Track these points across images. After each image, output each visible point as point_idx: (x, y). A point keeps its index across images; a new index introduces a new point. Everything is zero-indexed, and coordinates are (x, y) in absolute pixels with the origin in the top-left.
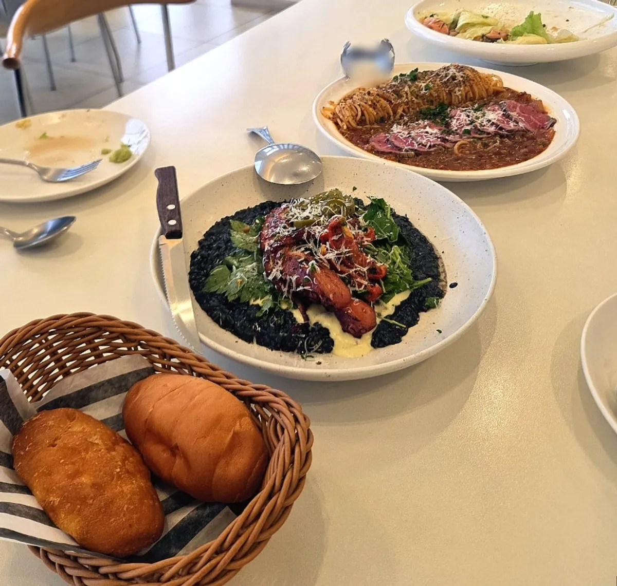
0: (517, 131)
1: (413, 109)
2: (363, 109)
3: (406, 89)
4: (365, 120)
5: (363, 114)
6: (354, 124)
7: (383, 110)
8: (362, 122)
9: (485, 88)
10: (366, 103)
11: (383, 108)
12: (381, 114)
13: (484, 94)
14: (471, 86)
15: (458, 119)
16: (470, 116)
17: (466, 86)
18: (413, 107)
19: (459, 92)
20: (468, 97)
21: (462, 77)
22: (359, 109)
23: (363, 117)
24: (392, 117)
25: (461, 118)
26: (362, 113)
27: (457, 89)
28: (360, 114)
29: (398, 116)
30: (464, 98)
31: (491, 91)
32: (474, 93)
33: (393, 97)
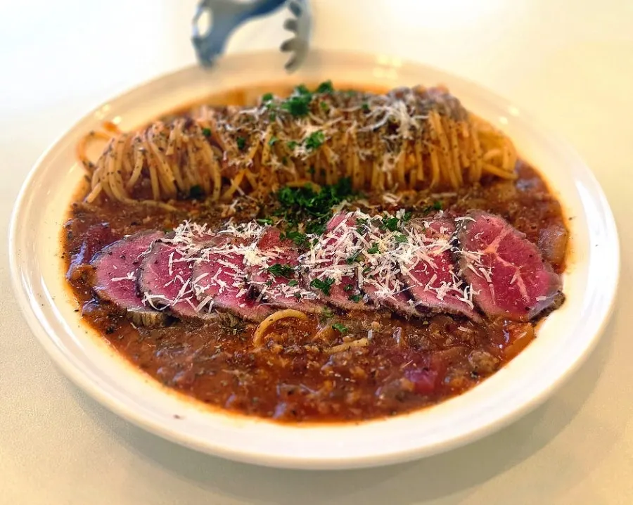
0: (440, 314)
1: (264, 185)
2: (150, 161)
3: (265, 135)
4: (150, 187)
5: (145, 173)
6: (117, 192)
7: (201, 173)
8: (139, 191)
9: (461, 164)
10: (161, 149)
11: (202, 167)
12: (193, 179)
13: (455, 178)
14: (426, 157)
15: (332, 241)
16: (359, 243)
17: (413, 152)
18: (265, 179)
19: (390, 164)
20: (412, 178)
21: (412, 128)
22: (139, 163)
23: (146, 180)
24: (216, 194)
25: (340, 240)
26: (143, 172)
27: (387, 156)
28: (137, 173)
29: (229, 194)
30: (402, 178)
31: (477, 172)
32: (428, 172)
33: (231, 146)
